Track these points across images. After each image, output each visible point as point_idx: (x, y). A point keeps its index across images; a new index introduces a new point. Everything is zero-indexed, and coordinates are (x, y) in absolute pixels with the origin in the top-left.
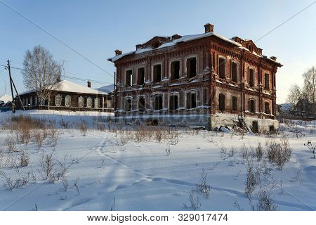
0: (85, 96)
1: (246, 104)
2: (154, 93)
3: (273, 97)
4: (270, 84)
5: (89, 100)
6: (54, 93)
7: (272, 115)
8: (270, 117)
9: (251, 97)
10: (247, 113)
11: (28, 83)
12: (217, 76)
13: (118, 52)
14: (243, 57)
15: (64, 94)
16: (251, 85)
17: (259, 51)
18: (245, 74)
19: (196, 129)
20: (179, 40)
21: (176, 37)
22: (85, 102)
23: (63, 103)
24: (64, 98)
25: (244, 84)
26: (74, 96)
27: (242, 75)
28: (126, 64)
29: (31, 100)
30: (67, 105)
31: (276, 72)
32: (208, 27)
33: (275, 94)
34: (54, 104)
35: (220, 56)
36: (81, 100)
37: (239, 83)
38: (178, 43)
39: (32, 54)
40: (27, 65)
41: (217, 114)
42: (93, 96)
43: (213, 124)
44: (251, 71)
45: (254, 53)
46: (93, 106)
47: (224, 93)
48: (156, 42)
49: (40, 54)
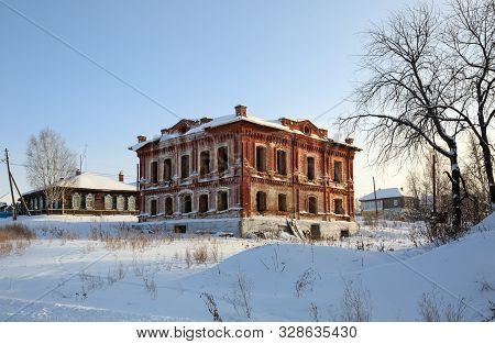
0: (115, 194)
1: (301, 202)
2: (182, 192)
3: (349, 192)
4: (343, 174)
5: (120, 200)
6: (70, 191)
7: (346, 215)
8: (344, 218)
9: (309, 193)
10: (302, 215)
11: (33, 180)
12: (254, 169)
13: (141, 139)
14: (294, 142)
15: (84, 192)
16: (311, 176)
17: (323, 133)
18: (300, 164)
19: (223, 236)
20: (206, 125)
21: (205, 120)
22: (115, 202)
23: (83, 204)
24: (84, 197)
25: (297, 177)
26: (99, 194)
27: (295, 164)
28: (148, 154)
29: (41, 201)
30: (88, 208)
31: (353, 158)
32: (240, 109)
33: (352, 187)
34: (70, 206)
35: (257, 144)
36: (108, 200)
37: (289, 175)
38: (206, 129)
39: (38, 139)
40: (31, 155)
41: (254, 217)
42: (126, 194)
43: (245, 230)
44: (311, 160)
45: (314, 136)
46: (126, 207)
47: (264, 190)
48: (183, 126)
49: (49, 140)
